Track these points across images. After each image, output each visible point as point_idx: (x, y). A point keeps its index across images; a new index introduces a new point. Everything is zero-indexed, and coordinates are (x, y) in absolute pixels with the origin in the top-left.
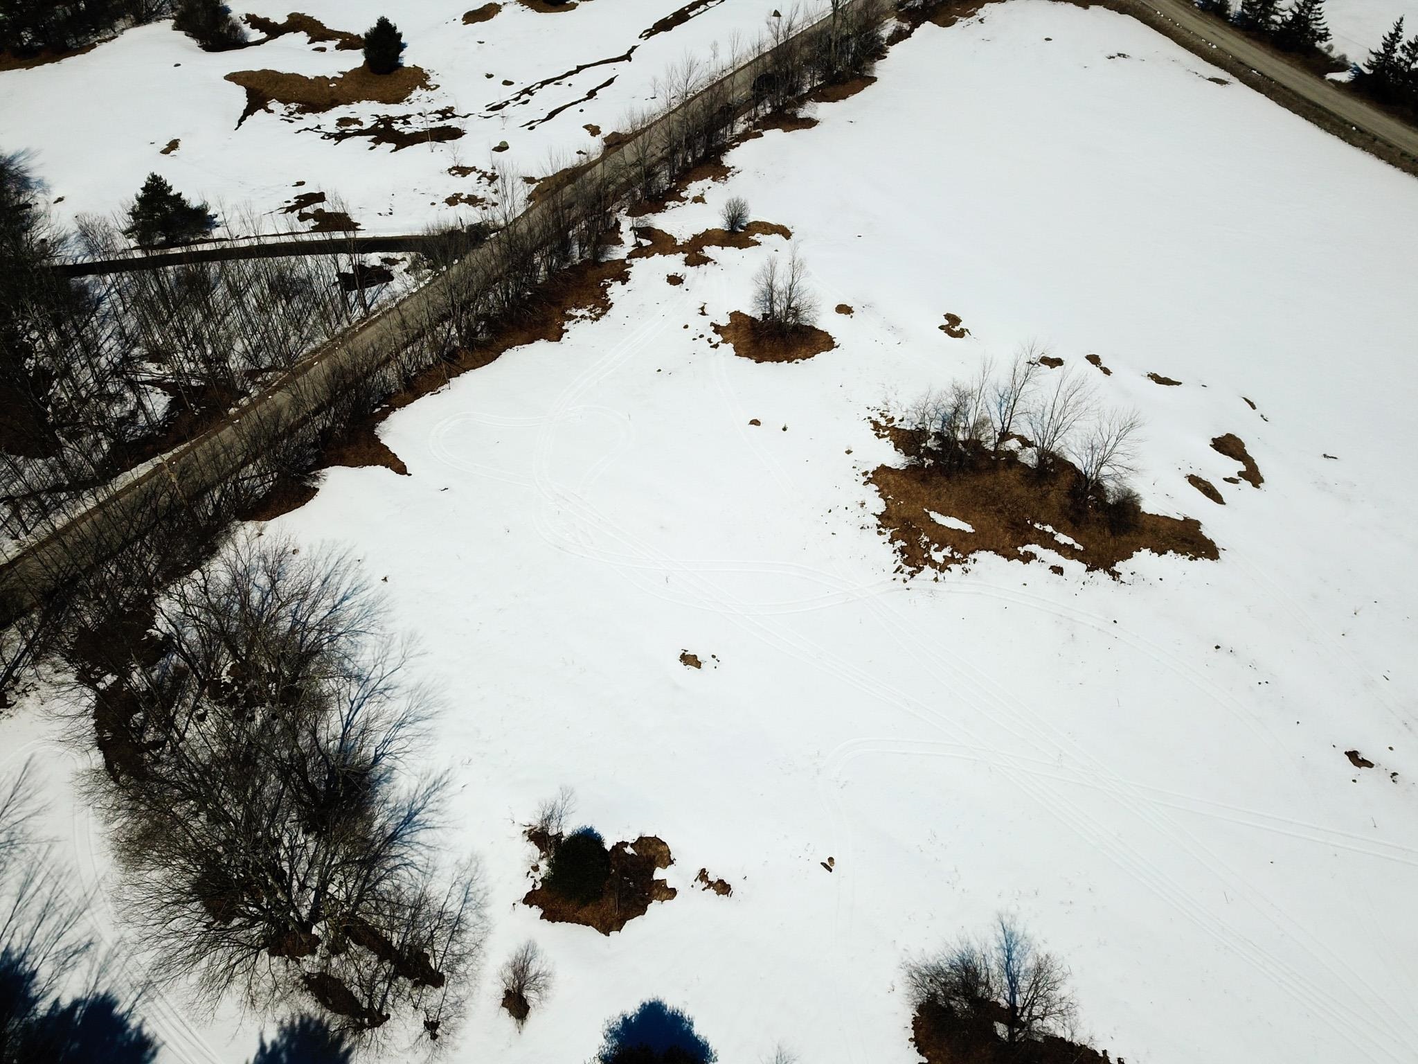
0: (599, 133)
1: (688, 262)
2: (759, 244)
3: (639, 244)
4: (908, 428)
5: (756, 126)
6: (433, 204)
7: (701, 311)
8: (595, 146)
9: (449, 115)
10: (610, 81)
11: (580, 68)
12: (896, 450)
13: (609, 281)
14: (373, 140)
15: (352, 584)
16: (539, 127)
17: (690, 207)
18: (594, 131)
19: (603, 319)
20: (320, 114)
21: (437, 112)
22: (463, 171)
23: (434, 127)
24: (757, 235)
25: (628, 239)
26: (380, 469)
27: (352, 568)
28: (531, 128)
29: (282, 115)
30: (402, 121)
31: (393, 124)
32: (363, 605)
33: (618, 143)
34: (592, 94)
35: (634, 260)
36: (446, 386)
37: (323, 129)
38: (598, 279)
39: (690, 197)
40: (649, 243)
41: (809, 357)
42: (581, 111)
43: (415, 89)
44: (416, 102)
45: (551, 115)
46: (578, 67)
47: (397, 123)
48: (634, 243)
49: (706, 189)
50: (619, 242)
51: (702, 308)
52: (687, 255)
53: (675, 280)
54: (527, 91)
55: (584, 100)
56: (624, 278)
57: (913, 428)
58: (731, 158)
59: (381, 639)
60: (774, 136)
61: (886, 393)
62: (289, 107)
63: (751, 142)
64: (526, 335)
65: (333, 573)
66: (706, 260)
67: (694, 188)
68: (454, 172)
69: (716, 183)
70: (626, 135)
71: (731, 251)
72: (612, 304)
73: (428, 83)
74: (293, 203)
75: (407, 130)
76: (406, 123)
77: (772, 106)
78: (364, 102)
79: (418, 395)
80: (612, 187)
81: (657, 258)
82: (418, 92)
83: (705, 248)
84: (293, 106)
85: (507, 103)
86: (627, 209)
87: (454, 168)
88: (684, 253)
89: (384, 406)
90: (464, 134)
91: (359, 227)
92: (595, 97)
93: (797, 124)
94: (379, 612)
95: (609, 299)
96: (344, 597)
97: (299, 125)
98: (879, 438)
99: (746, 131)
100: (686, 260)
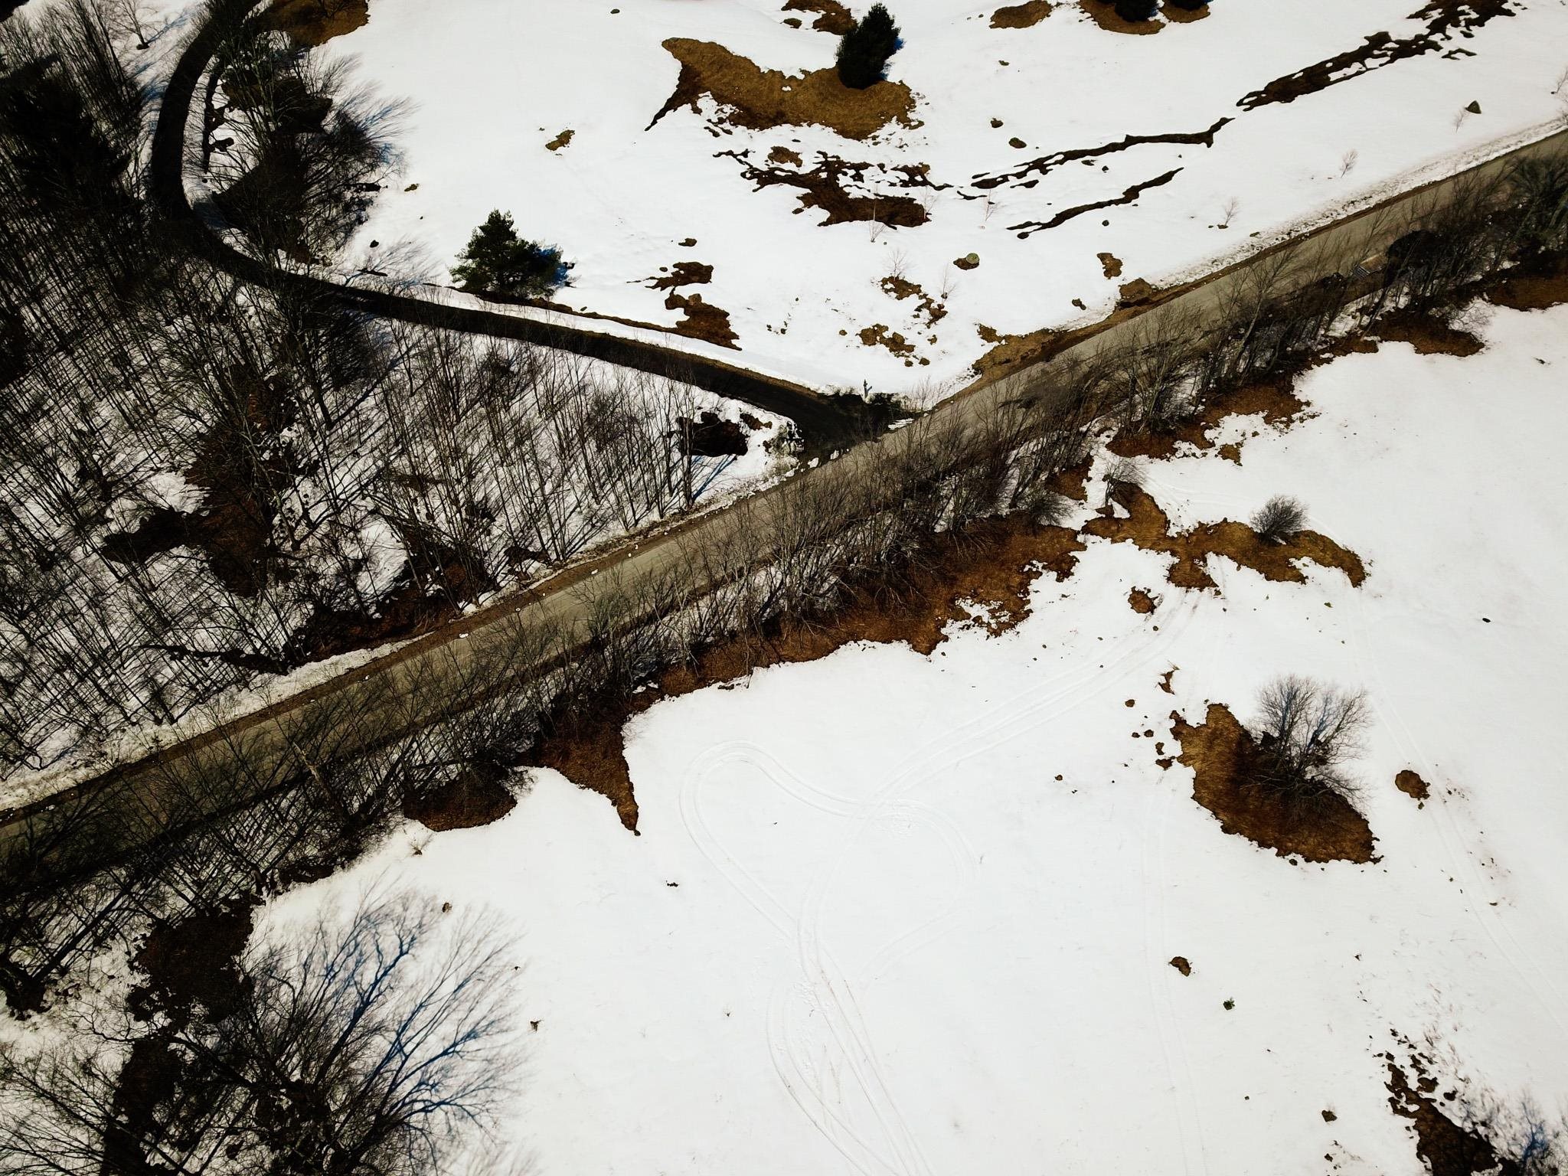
0: (1118, 273)
1: (1174, 576)
2: (1302, 579)
3: (1107, 511)
4: (1458, 1123)
5: (1373, 328)
6: (843, 333)
7: (1164, 681)
8: (1104, 295)
9: (919, 178)
10: (1167, 178)
11: (1131, 141)
12: (1419, 1156)
13: (1040, 565)
14: (802, 198)
15: (491, 1011)
16: (1037, 237)
17: (1214, 465)
18: (1112, 266)
19: (1008, 635)
20: (755, 132)
21: (905, 169)
22: (901, 287)
23: (891, 195)
24: (1306, 560)
25: (1096, 491)
26: (604, 801)
27: (503, 979)
28: (1023, 236)
29: (709, 121)
30: (852, 172)
31: (840, 176)
32: (489, 1061)
33: (1140, 303)
34: (1132, 194)
35: (1092, 538)
36: (744, 680)
37: (750, 159)
38: (1025, 555)
39: (1219, 443)
40: (1125, 514)
41: (1319, 861)
42: (1106, 223)
43: (890, 121)
44: (884, 143)
45: (1061, 218)
46: (1128, 138)
47: (845, 174)
48: (1101, 504)
49: (1249, 435)
50: (1080, 496)
51: (1168, 676)
52: (1176, 560)
53: (1142, 602)
54: (1040, 165)
55: (1117, 202)
56: (1064, 568)
57: (1468, 1127)
58: (1310, 386)
59: (488, 1143)
60: (1396, 353)
61: (1438, 1016)
62: (721, 110)
63: (1355, 357)
64: (884, 624)
65: (476, 976)
66: (1204, 582)
67: (1232, 427)
68: (889, 286)
69: (1269, 428)
70: (1158, 291)
71: (1251, 577)
72: (1030, 611)
73: (910, 115)
74: (668, 275)
75: (855, 193)
76: (859, 177)
77: (1412, 294)
78: (817, 126)
79: (702, 683)
80: (1104, 385)
81: (1127, 549)
82: (892, 128)
83: (1211, 557)
84: (728, 109)
85: (1005, 178)
86: (1112, 434)
87: (891, 279)
88: (1173, 554)
89: (652, 685)
90: (928, 220)
91: (734, 342)
92: (1134, 202)
93: (1442, 340)
94: (504, 1088)
95: (1029, 602)
96: (473, 1031)
97: (725, 143)
98: (1396, 1111)
99: (1351, 334)
100: (1172, 569)
